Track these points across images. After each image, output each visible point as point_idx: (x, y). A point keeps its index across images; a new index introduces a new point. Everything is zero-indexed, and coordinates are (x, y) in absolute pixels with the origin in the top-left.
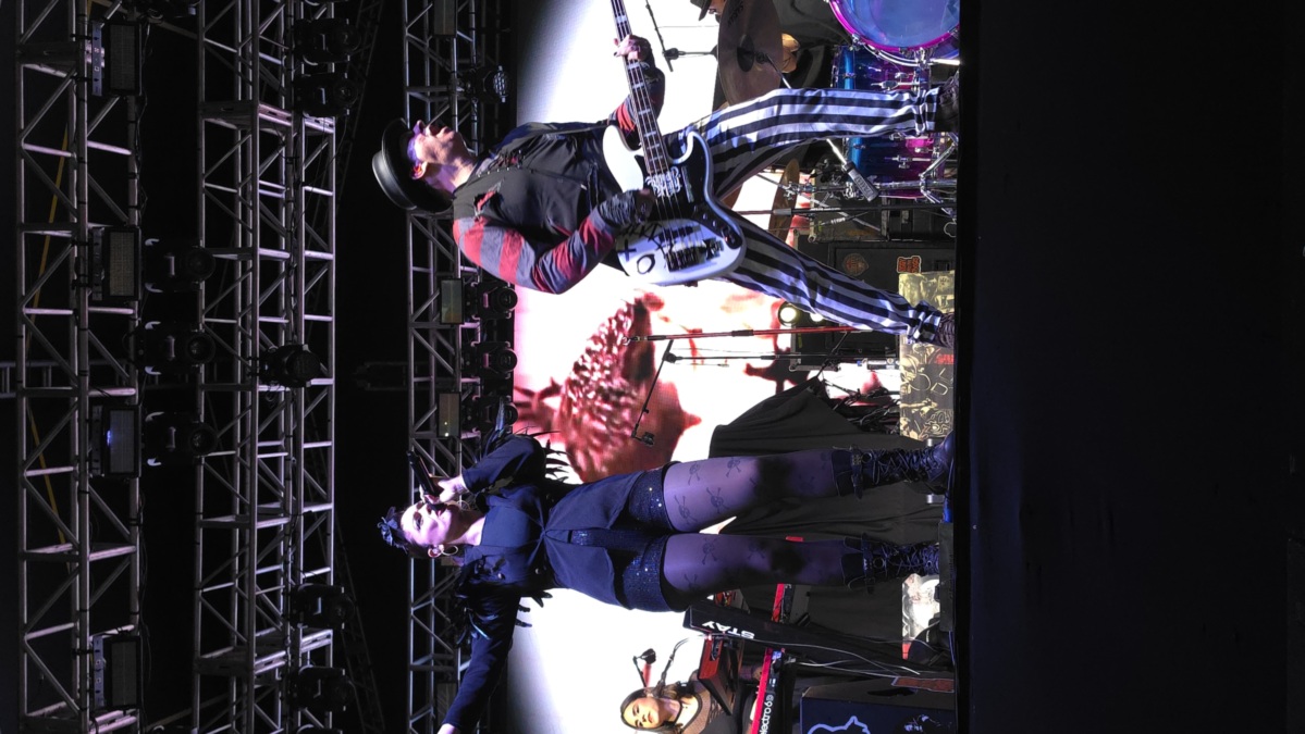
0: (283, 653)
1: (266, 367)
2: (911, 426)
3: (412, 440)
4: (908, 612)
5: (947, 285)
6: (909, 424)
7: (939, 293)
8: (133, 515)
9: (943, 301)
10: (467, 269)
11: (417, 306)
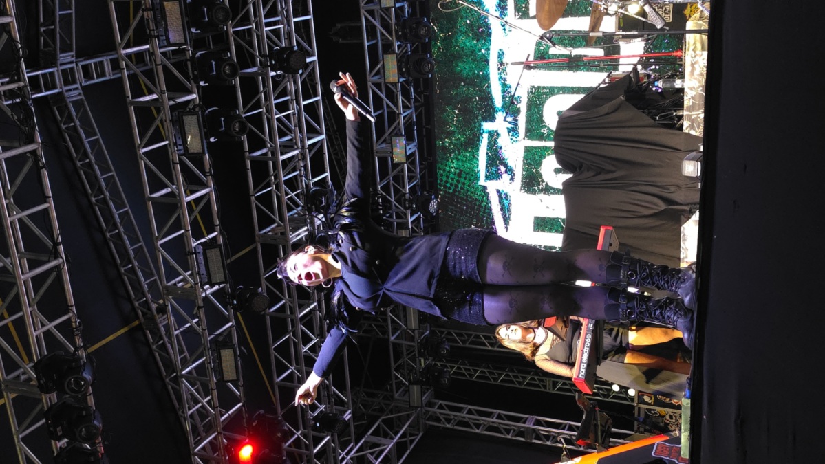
0: (306, 228)
1: (273, 62)
2: (692, 127)
3: (370, 84)
6: (690, 126)
8: (207, 170)
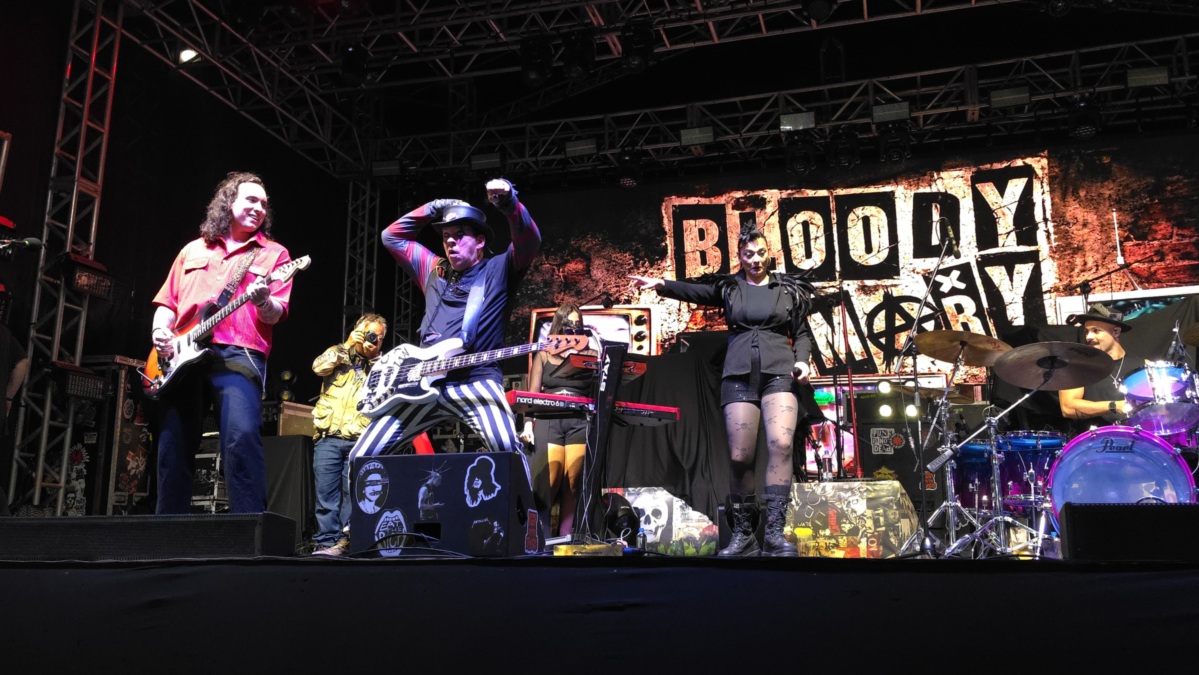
0: (602, 23)
3: (776, 94)
4: (645, 491)
5: (892, 517)
7: (885, 512)
9: (878, 514)
10: (921, 121)
11: (886, 84)
